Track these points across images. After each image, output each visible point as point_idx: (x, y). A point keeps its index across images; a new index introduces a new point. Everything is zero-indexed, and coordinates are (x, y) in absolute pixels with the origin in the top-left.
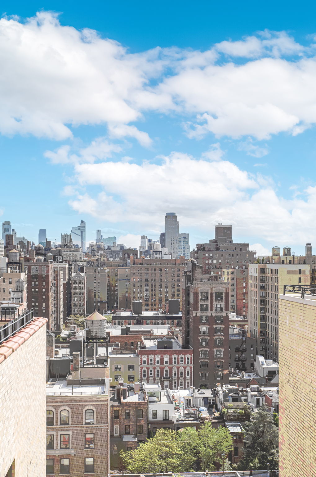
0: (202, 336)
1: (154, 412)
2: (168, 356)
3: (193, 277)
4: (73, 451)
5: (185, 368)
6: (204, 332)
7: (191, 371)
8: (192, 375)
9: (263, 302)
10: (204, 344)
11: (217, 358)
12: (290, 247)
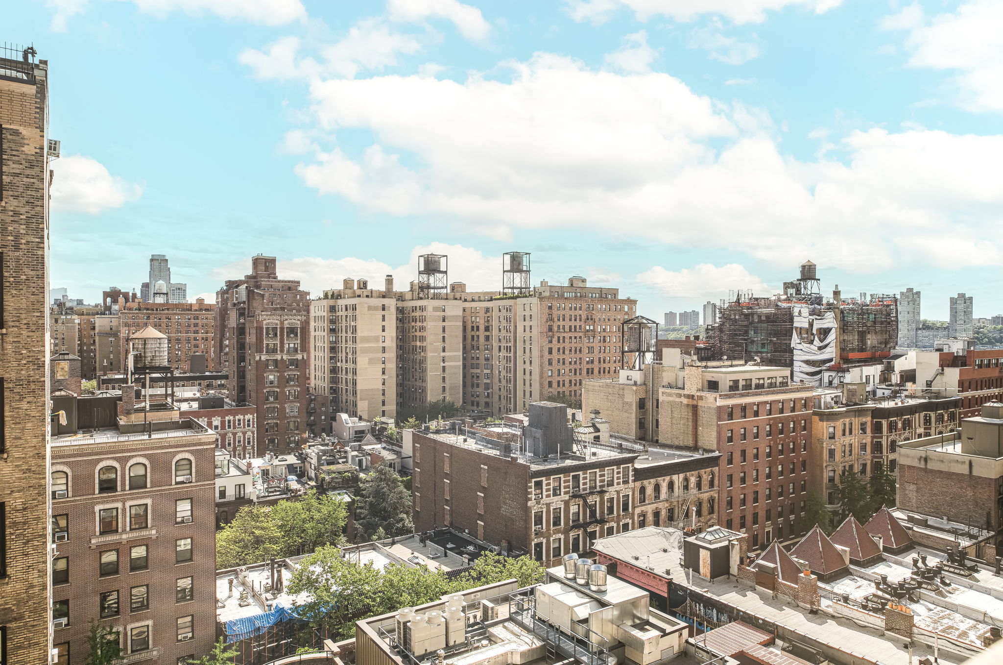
0: (269, 387)
1: (221, 489)
2: (220, 418)
3: (249, 309)
4: (154, 532)
5: (244, 433)
6: (271, 382)
7: (253, 437)
8: (256, 443)
9: (333, 349)
10: (271, 399)
11: (290, 417)
12: (366, 279)
